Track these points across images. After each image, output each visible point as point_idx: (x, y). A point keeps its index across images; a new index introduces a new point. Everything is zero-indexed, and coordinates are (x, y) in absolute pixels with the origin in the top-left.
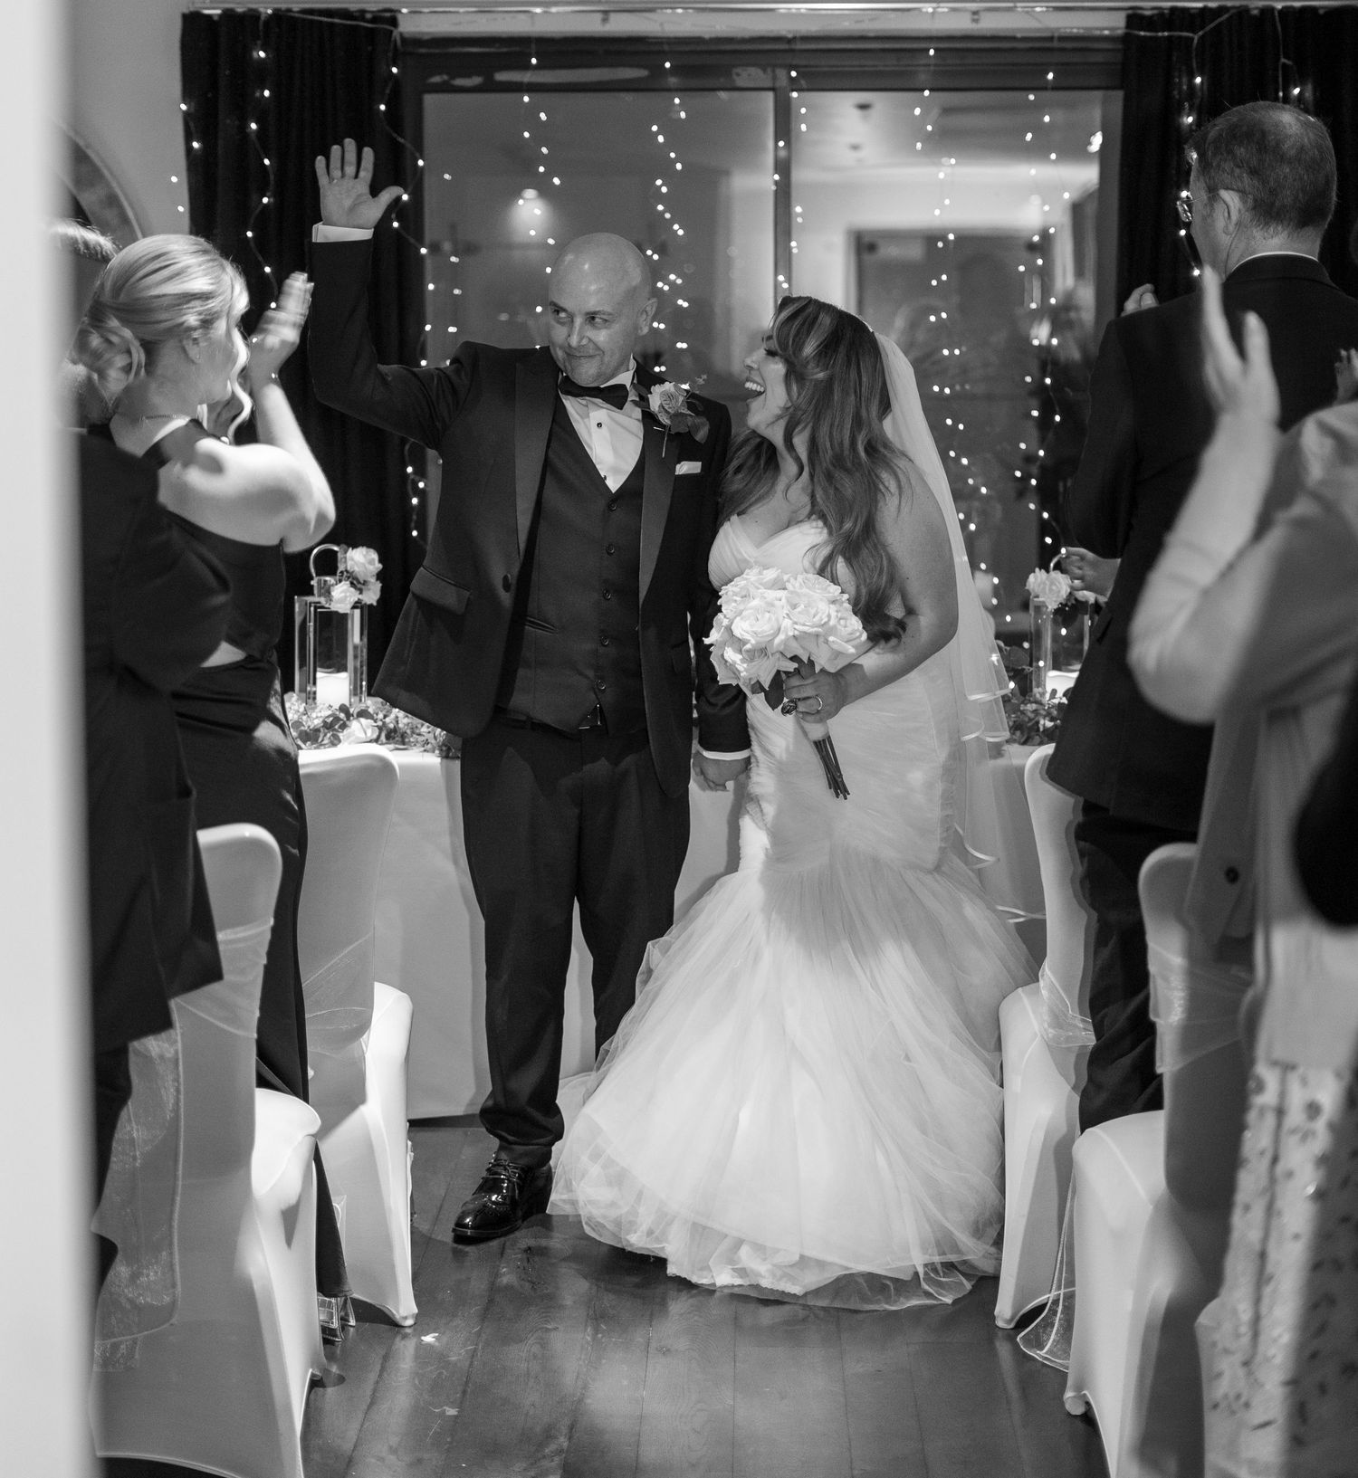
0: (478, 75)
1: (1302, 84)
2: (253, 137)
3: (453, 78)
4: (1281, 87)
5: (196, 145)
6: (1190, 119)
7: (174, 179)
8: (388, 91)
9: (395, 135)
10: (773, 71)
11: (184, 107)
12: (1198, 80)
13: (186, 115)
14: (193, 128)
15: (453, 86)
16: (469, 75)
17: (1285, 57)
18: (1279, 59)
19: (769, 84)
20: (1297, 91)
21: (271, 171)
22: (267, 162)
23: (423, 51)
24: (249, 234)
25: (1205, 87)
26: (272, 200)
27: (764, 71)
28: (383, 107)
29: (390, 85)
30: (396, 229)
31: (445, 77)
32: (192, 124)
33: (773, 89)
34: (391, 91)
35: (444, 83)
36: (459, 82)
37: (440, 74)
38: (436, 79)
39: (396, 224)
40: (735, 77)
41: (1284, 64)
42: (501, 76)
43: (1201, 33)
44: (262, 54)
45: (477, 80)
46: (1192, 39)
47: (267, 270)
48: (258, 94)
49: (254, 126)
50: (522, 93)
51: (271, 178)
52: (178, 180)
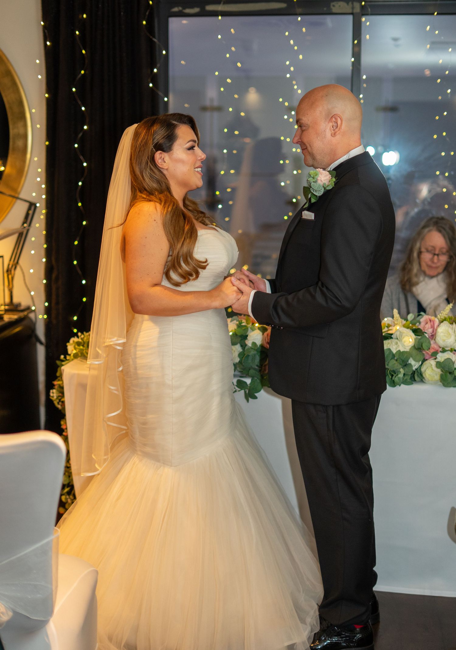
0: (197, 7)
2: (77, 38)
3: (184, 8)
5: (48, 43)
8: (147, 13)
9: (151, 37)
10: (352, 4)
11: (42, 23)
13: (44, 27)
14: (47, 34)
15: (183, 13)
16: (192, 7)
19: (350, 11)
21: (86, 56)
22: (84, 52)
24: (74, 90)
26: (87, 72)
27: (348, 4)
28: (144, 23)
29: (148, 11)
30: (151, 88)
31: (180, 8)
32: (46, 31)
33: (352, 14)
34: (149, 13)
35: (180, 11)
36: (188, 11)
37: (178, 6)
38: (176, 9)
39: (151, 85)
40: (332, 7)
42: (209, 8)
45: (196, 10)
47: (83, 109)
48: (80, 17)
49: (77, 33)
50: (218, 16)
51: (87, 61)
52: (39, 61)
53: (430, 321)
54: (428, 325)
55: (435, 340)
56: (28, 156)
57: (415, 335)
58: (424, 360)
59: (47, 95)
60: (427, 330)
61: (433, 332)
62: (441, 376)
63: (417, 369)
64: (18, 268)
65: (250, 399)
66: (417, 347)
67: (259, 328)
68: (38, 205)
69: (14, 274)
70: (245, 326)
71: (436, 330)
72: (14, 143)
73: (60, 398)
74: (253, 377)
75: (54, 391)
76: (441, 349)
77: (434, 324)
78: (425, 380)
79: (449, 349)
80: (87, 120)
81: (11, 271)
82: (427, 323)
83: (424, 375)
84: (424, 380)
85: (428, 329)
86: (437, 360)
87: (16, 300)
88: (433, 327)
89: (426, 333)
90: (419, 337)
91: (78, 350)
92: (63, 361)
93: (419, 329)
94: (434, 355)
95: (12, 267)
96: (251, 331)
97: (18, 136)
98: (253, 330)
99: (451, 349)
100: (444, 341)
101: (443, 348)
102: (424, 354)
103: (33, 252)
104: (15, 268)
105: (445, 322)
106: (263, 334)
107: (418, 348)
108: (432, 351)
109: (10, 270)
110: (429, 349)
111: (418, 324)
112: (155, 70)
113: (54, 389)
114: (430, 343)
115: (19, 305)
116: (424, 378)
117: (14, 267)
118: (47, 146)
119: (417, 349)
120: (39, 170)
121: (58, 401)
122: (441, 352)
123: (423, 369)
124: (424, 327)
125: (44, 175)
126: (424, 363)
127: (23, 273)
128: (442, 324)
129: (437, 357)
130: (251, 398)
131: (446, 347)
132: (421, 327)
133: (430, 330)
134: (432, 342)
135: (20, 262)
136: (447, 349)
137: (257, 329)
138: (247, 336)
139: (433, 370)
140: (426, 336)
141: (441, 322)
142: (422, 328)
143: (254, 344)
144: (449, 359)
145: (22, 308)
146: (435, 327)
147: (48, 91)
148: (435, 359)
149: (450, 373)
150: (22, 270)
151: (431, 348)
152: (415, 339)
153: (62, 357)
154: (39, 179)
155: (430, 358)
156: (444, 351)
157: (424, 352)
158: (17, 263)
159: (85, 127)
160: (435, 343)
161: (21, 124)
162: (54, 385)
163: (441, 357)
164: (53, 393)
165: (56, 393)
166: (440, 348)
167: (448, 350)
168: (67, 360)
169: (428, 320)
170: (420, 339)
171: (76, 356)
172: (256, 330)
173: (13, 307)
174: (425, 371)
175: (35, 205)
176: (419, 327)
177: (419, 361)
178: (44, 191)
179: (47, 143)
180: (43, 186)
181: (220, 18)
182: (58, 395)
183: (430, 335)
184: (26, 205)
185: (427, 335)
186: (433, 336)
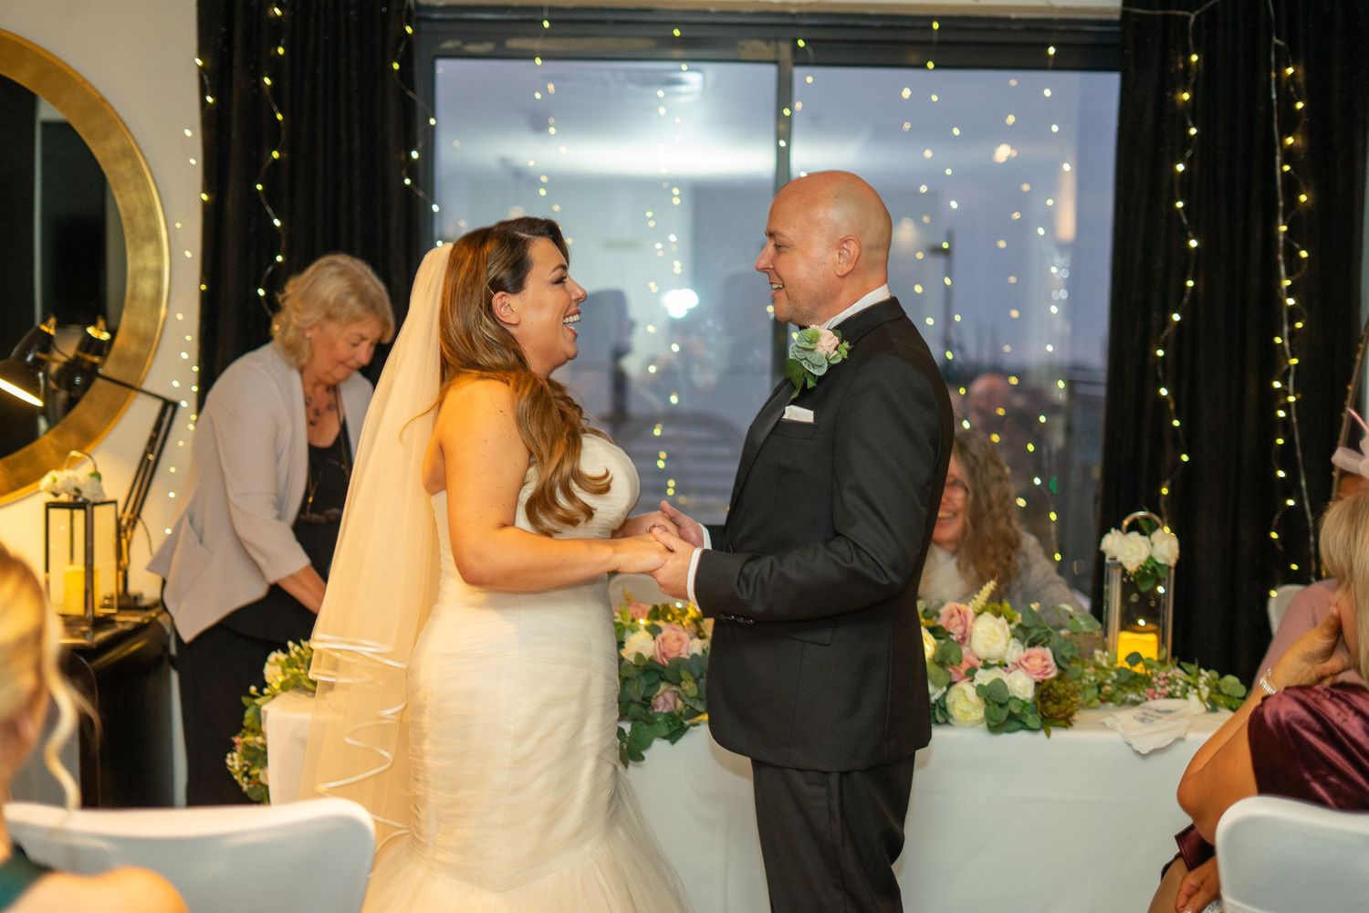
0: (490, 41)
1: (1294, 64)
2: (267, 90)
3: (466, 42)
4: (1273, 67)
5: (210, 99)
6: (1186, 96)
7: (188, 133)
8: (401, 51)
9: (410, 93)
10: (776, 45)
11: (199, 62)
12: (1194, 58)
13: (202, 70)
14: (207, 82)
15: (463, 51)
16: (481, 40)
17: (1278, 38)
18: (1271, 40)
19: (772, 57)
20: (1290, 71)
21: (282, 125)
22: (279, 117)
23: (437, 16)
24: (259, 187)
25: (1201, 66)
26: (285, 155)
27: (768, 44)
28: (396, 66)
29: (404, 44)
30: (407, 187)
31: (458, 43)
32: (206, 77)
33: (775, 62)
34: (404, 51)
35: (458, 48)
36: (472, 48)
37: (453, 39)
39: (407, 182)
40: (740, 49)
41: (1277, 45)
43: (1197, 12)
44: (278, 11)
45: (488, 47)
46: (1188, 18)
47: (277, 222)
48: (273, 52)
49: (267, 81)
50: (533, 58)
51: (284, 133)
52: (192, 133)
53: (959, 612)
54: (956, 620)
55: (969, 645)
56: (163, 311)
57: (936, 638)
58: (951, 684)
59: (205, 197)
60: (954, 628)
61: (965, 632)
62: (986, 712)
63: (937, 701)
64: (139, 526)
65: (631, 762)
66: (937, 660)
67: (647, 628)
68: (184, 404)
69: (132, 537)
70: (620, 624)
71: (971, 628)
72: (135, 284)
73: (245, 769)
74: (634, 720)
75: (235, 755)
76: (981, 663)
77: (966, 617)
78: (953, 719)
79: (996, 662)
80: (284, 244)
81: (125, 531)
82: (952, 616)
83: (950, 710)
84: (951, 721)
85: (956, 626)
86: (976, 683)
87: (133, 588)
88: (964, 623)
89: (952, 634)
90: (943, 642)
91: (288, 677)
92: (255, 697)
93: (941, 627)
94: (971, 674)
95: (128, 523)
96: (630, 632)
97: (143, 271)
98: (634, 630)
99: (1000, 662)
100: (987, 647)
101: (985, 661)
102: (950, 673)
103: (172, 495)
104: (133, 527)
105: (986, 614)
106: (654, 638)
107: (942, 662)
108: (965, 666)
109: (123, 529)
110: (961, 662)
111: (935, 618)
112: (415, 155)
113: (235, 751)
114: (960, 651)
115: (137, 598)
116: (951, 716)
117: (132, 523)
118: (203, 294)
119: (937, 663)
120: (188, 338)
121: (240, 775)
122: (982, 668)
123: (949, 700)
124: (948, 623)
125: (195, 347)
126: (952, 689)
127: (148, 535)
128: (981, 618)
129: (976, 676)
130: (634, 760)
131: (988, 659)
132: (942, 622)
133: (960, 629)
134: (965, 650)
135: (144, 514)
136: (992, 662)
137: (642, 628)
138: (624, 642)
139: (967, 701)
140: (952, 639)
141: (978, 614)
142: (944, 625)
143: (639, 656)
144: (999, 683)
145: (145, 603)
146: (969, 623)
147: (207, 188)
148: (972, 681)
149: (1001, 705)
150: (146, 529)
151: (963, 661)
152: (935, 647)
153: (253, 689)
154: (185, 355)
155: (963, 678)
156: (987, 666)
157: (950, 670)
158: (138, 516)
159: (279, 258)
160: (971, 651)
161: (149, 249)
162: (234, 744)
163: (984, 677)
164: (232, 759)
165: (240, 761)
166: (979, 660)
167: (995, 665)
168: (263, 695)
169: (956, 611)
170: (943, 645)
171: (285, 687)
172: (639, 630)
173: (128, 602)
174: (954, 702)
175: (175, 405)
176: (939, 623)
177: (941, 687)
178: (195, 378)
179: (204, 287)
180: (196, 369)
181: (538, 61)
182: (241, 764)
183: (960, 637)
184: (156, 406)
185: (954, 638)
186: (964, 639)
